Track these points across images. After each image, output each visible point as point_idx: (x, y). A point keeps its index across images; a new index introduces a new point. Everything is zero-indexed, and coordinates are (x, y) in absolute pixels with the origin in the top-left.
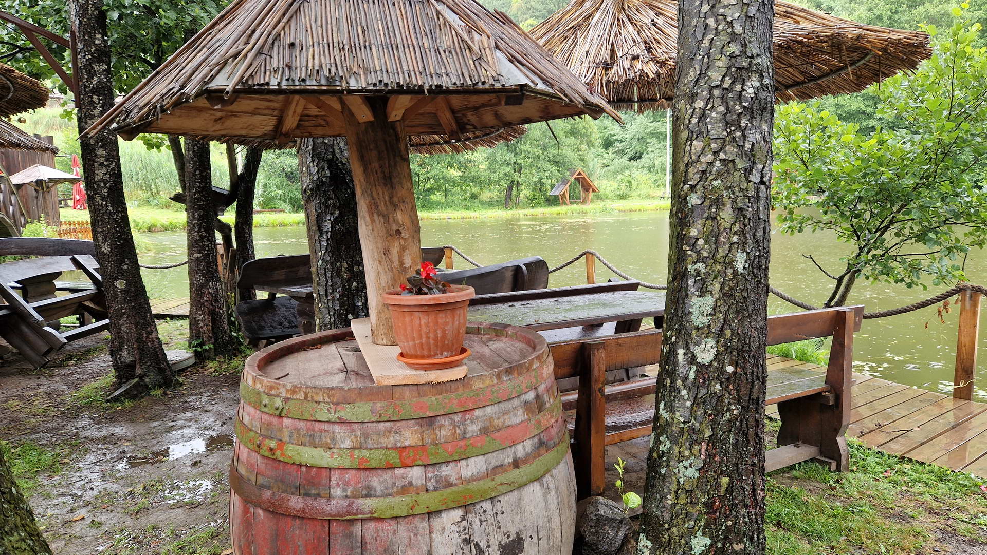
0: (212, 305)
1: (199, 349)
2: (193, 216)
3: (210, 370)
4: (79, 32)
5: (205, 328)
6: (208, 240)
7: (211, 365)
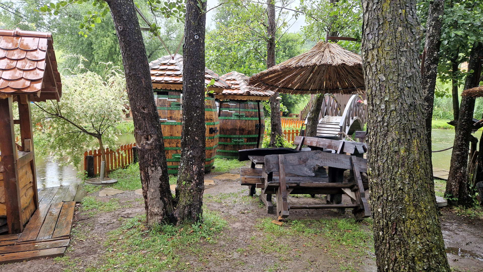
0: (461, 178)
1: (450, 199)
2: (460, 133)
3: (455, 211)
4: (428, 52)
5: (455, 189)
6: (466, 146)
7: (455, 208)
